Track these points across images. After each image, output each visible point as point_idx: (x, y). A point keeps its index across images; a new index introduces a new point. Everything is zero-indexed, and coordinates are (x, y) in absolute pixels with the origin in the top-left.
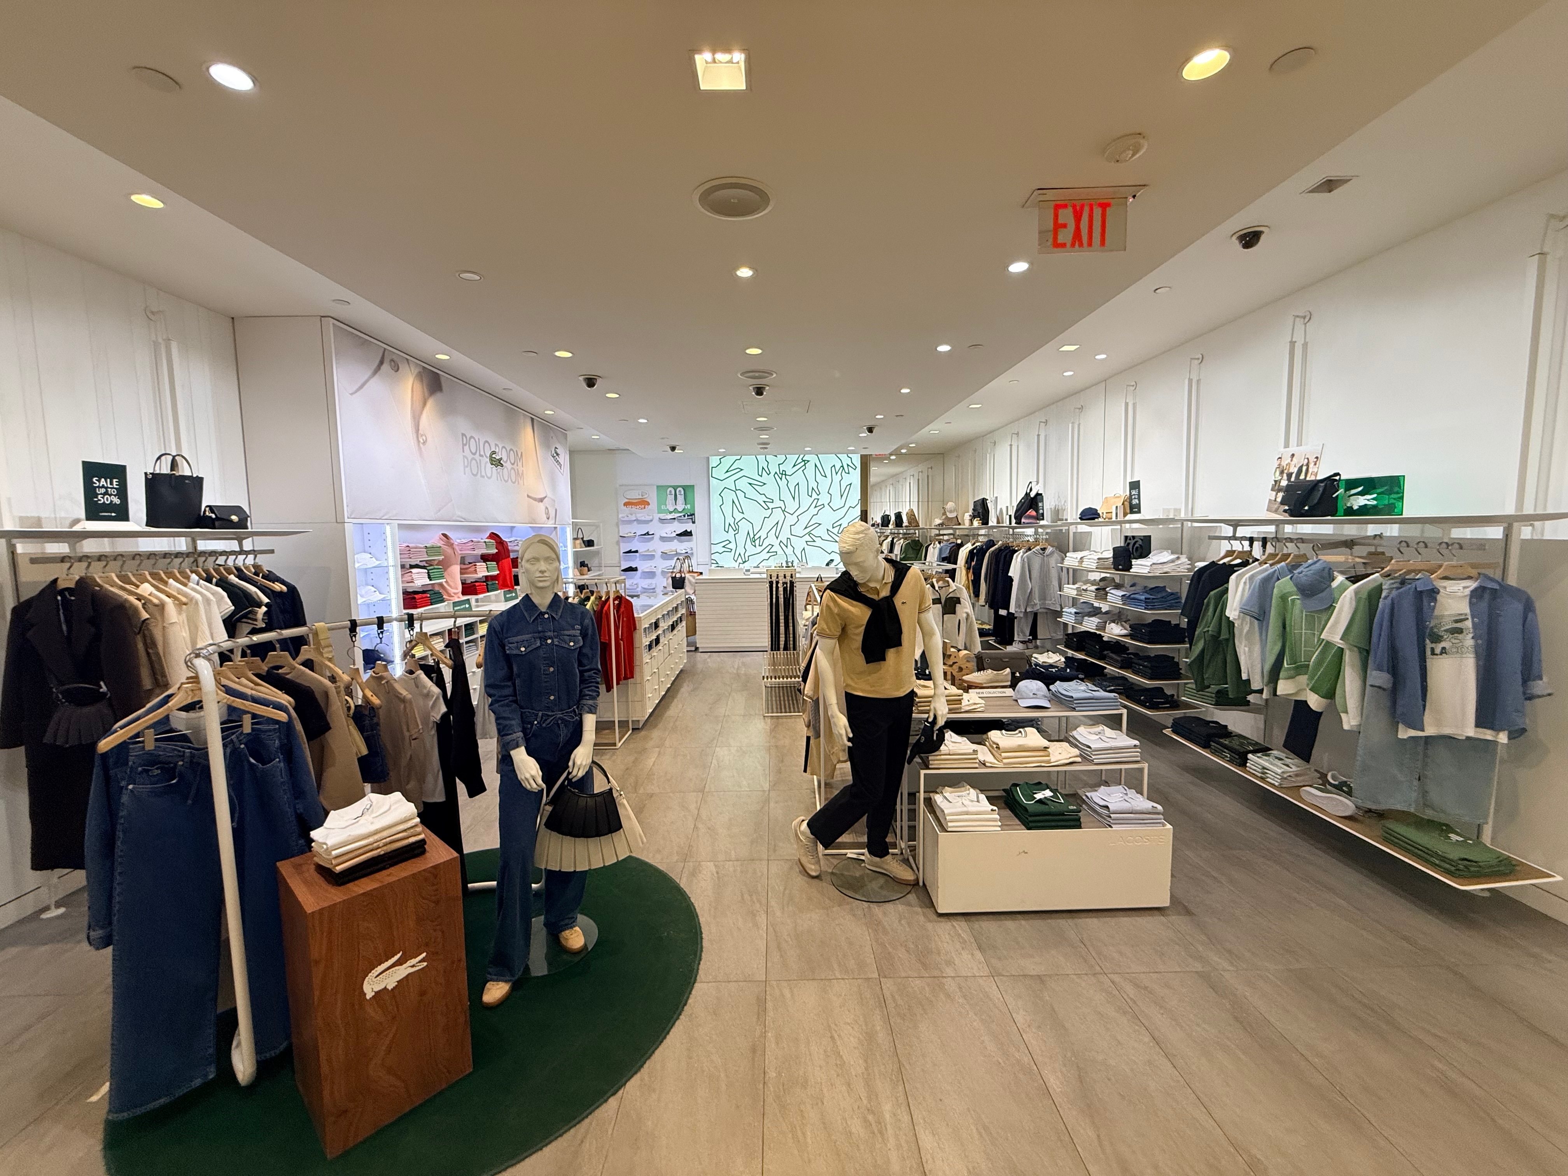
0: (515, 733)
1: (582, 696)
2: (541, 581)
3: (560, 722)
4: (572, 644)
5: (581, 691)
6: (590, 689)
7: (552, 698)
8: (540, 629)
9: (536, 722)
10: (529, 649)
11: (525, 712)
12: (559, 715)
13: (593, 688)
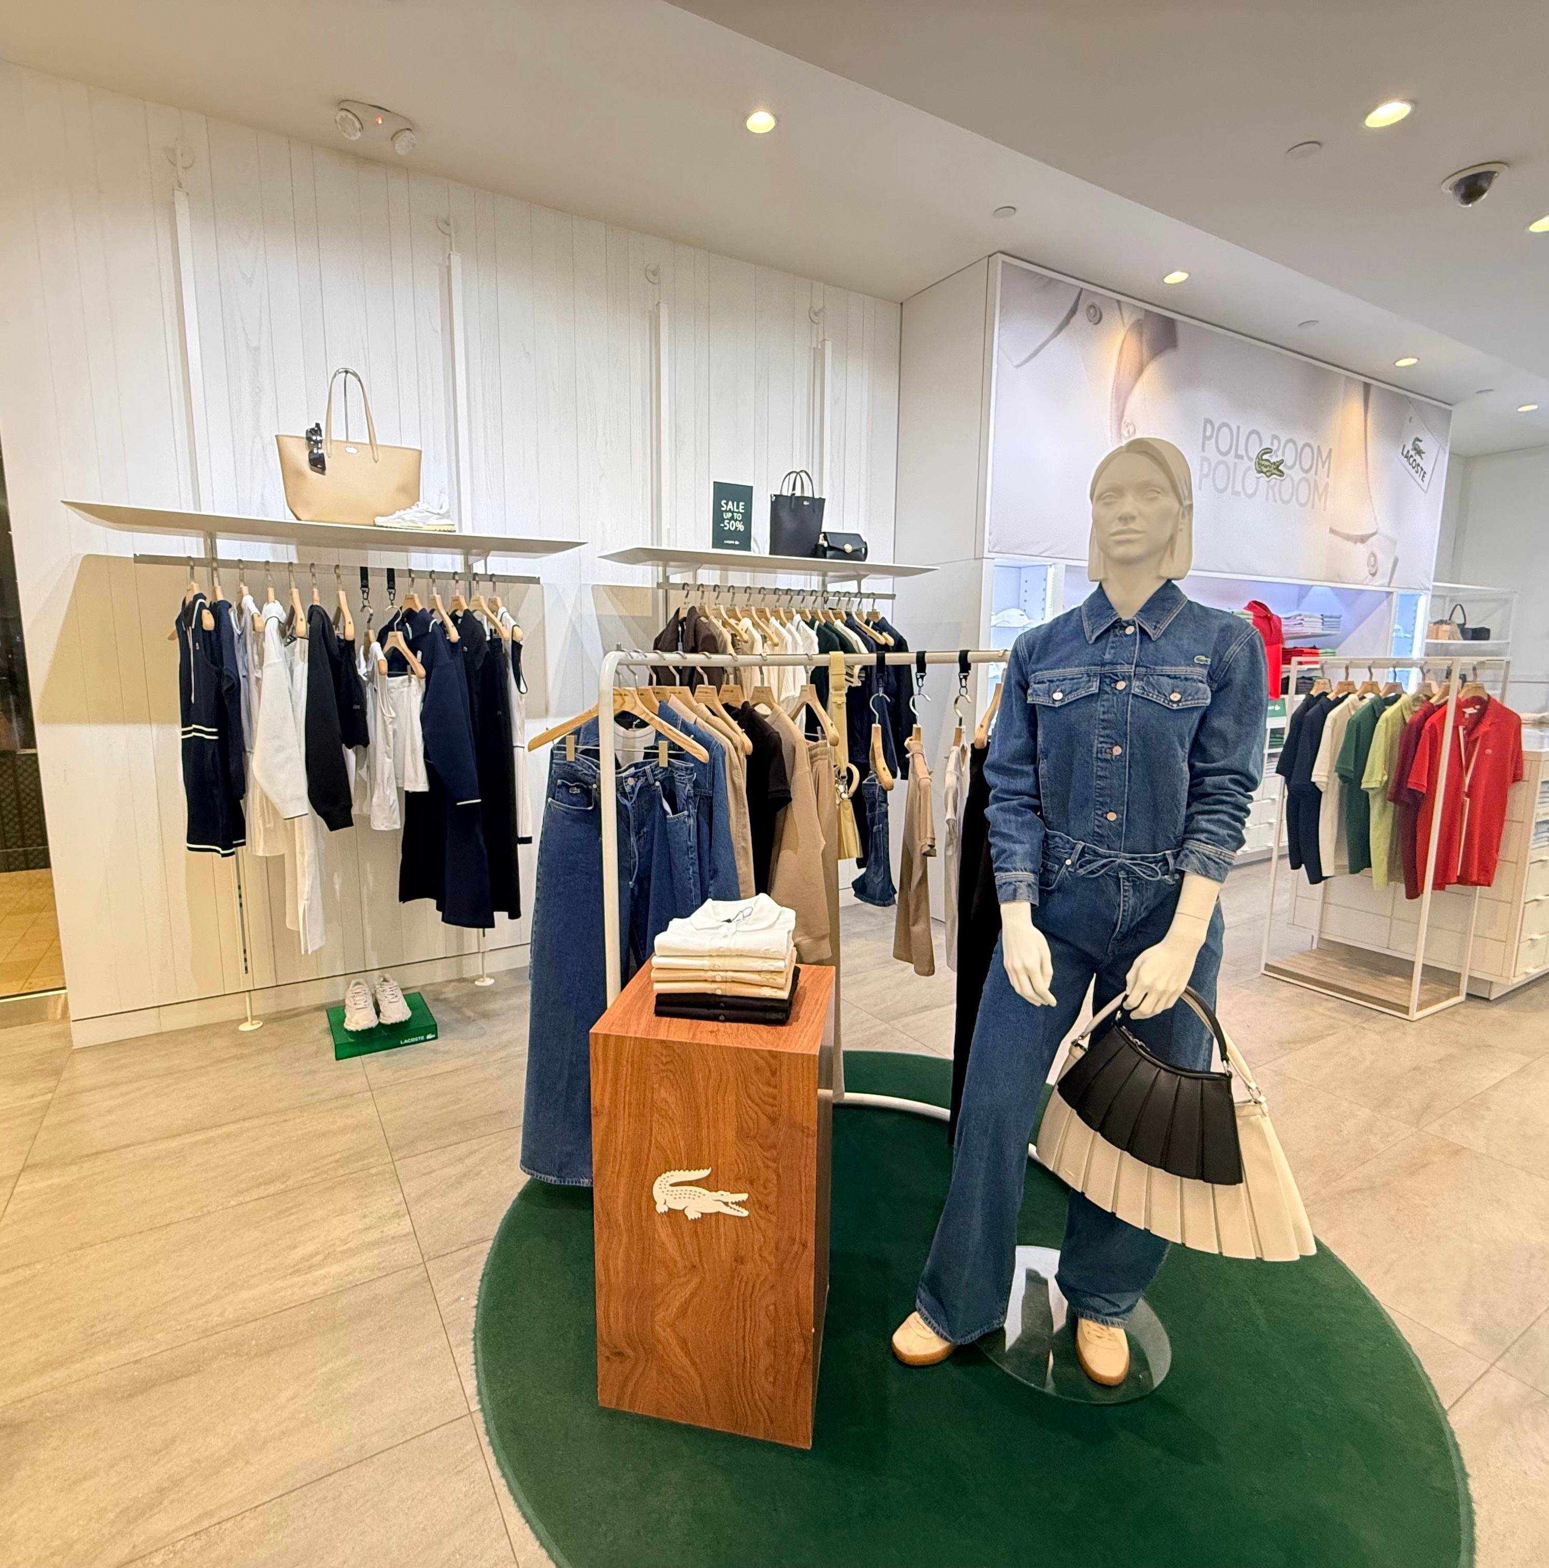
0: (1016, 870)
1: (1190, 831)
2: (1120, 543)
3: (1122, 875)
4: (1175, 697)
5: (1190, 818)
6: (1215, 817)
7: (1112, 817)
8: (1107, 657)
9: (1068, 862)
10: (1072, 698)
11: (1054, 837)
12: (1123, 858)
13: (1225, 818)
